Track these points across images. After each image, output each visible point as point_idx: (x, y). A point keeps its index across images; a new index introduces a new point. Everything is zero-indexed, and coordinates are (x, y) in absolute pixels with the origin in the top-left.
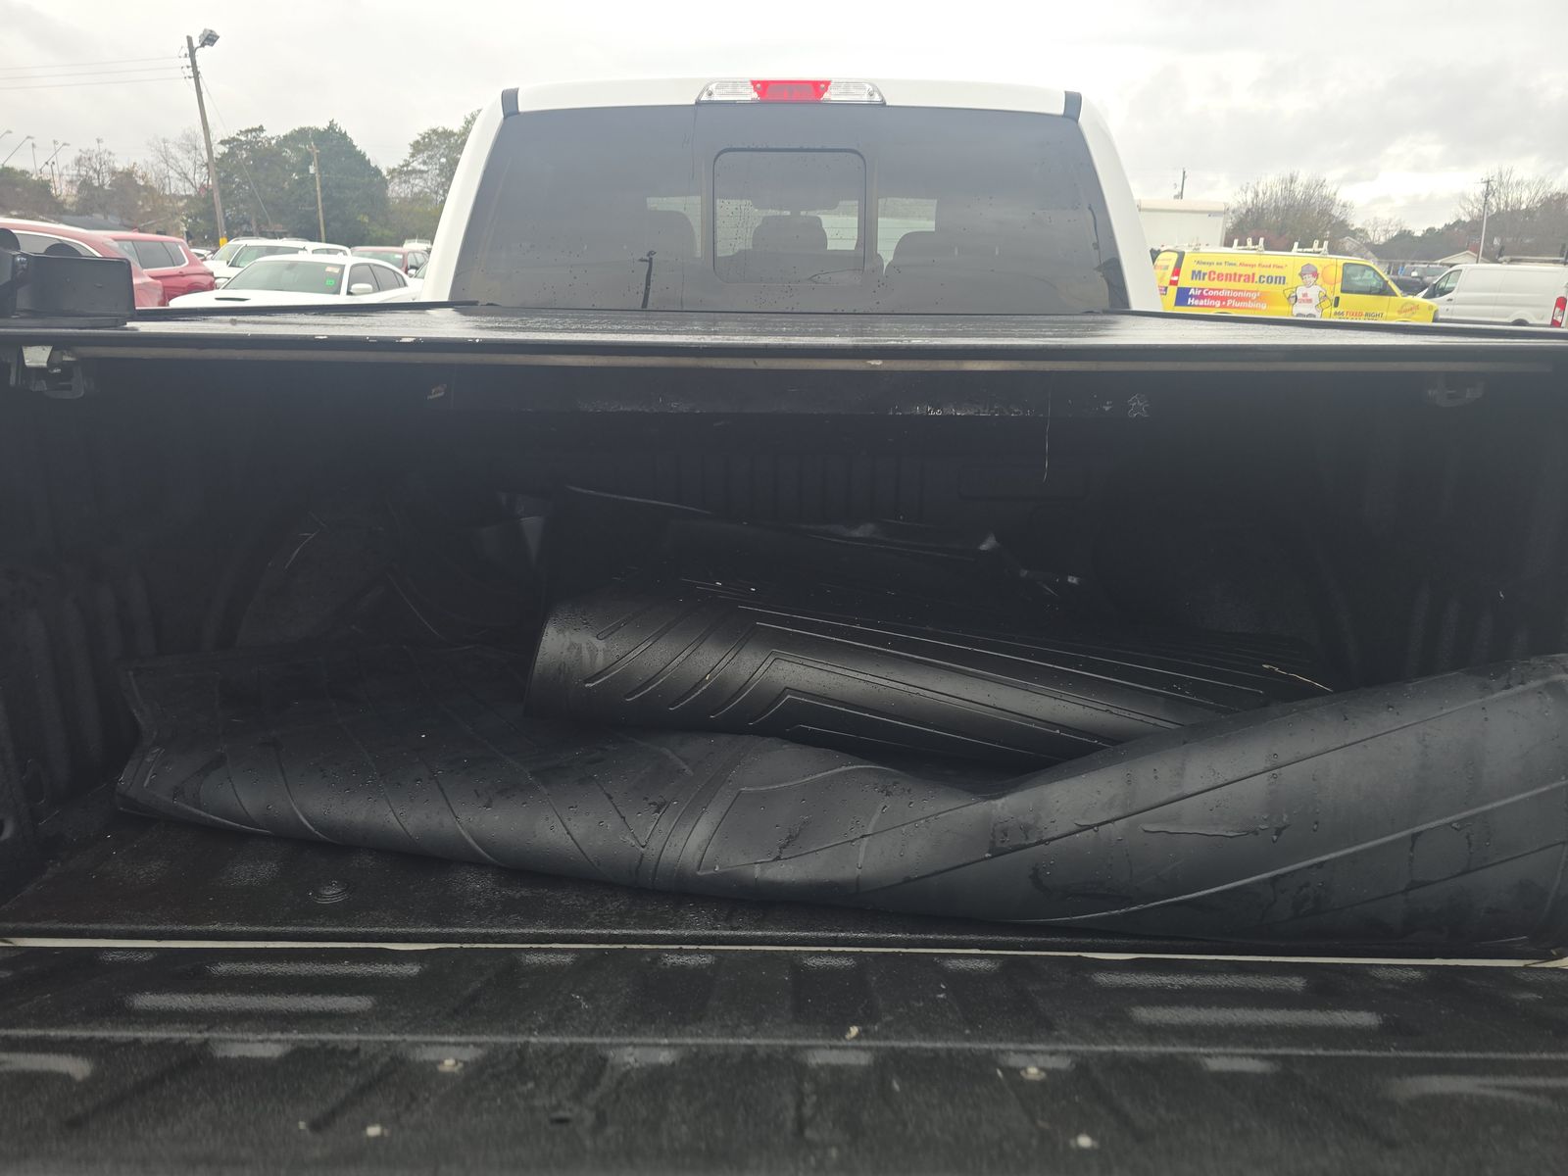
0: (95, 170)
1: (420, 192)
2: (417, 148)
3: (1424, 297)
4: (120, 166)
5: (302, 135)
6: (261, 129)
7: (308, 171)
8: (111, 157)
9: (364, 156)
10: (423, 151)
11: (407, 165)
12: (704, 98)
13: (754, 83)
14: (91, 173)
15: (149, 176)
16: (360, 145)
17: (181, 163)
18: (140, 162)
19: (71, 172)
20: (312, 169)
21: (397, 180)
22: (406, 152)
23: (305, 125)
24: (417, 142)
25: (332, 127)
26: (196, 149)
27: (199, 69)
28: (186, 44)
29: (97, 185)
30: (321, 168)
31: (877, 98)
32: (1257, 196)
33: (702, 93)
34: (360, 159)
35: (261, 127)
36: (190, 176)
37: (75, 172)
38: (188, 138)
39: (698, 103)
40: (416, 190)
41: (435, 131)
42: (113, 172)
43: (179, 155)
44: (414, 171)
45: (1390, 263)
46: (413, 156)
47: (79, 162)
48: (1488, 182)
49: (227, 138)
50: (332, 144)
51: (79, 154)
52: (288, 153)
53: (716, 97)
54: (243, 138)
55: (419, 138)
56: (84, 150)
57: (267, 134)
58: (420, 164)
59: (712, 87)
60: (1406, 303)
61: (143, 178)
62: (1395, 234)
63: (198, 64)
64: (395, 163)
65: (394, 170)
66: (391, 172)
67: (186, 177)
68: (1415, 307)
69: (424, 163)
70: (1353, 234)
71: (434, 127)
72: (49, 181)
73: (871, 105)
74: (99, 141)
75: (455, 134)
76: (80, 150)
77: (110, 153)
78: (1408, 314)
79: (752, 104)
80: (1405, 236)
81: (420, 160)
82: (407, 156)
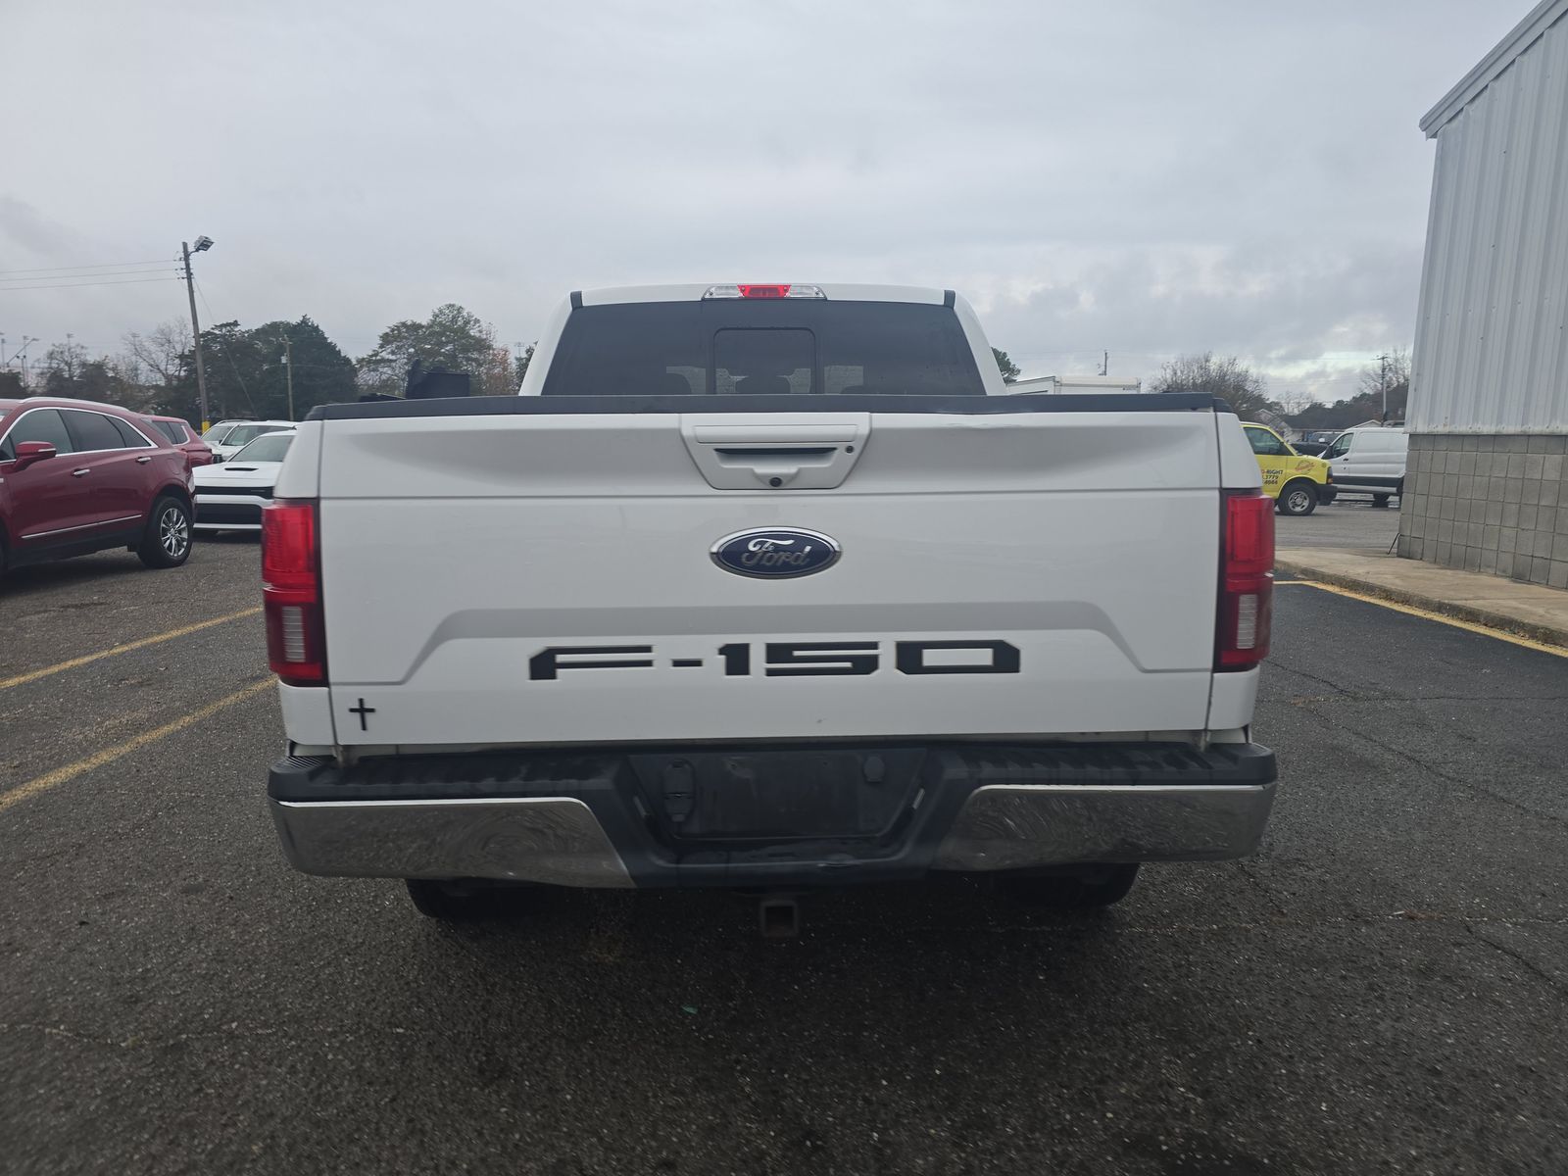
0: (66, 363)
1: (388, 379)
2: (386, 339)
3: (1323, 458)
4: (91, 359)
5: (274, 328)
6: (236, 324)
7: (280, 360)
8: (84, 351)
9: (335, 346)
10: (391, 342)
11: (376, 355)
12: (708, 296)
13: (740, 287)
14: (62, 365)
15: (119, 368)
16: (331, 337)
17: (153, 356)
18: (111, 354)
19: (42, 365)
20: (284, 360)
21: (365, 369)
22: (376, 343)
23: (277, 319)
24: (387, 334)
25: (305, 321)
26: (169, 342)
27: (192, 271)
28: (181, 249)
29: (67, 376)
30: (292, 359)
31: (821, 295)
32: (1175, 374)
33: (705, 294)
34: (332, 350)
35: (236, 321)
36: (162, 367)
37: (46, 365)
38: (162, 332)
39: (703, 300)
40: (384, 377)
41: (404, 324)
42: (84, 365)
43: (153, 348)
44: (383, 360)
45: (1304, 432)
46: (382, 346)
47: (51, 356)
48: (1383, 358)
50: (306, 338)
51: (51, 348)
52: (259, 345)
53: (715, 296)
54: (217, 332)
55: (388, 330)
56: (57, 345)
57: (243, 328)
58: (389, 353)
59: (713, 290)
60: (1302, 461)
61: (114, 369)
62: (1307, 406)
63: (191, 267)
64: (364, 353)
65: (363, 359)
66: (360, 361)
67: (156, 368)
68: (1311, 465)
69: (393, 353)
70: (1270, 407)
71: (404, 321)
72: (19, 373)
73: (817, 300)
74: (69, 336)
75: (423, 327)
76: (54, 345)
77: (82, 347)
78: (1305, 470)
79: (740, 299)
80: (1316, 408)
81: (389, 350)
82: (376, 347)
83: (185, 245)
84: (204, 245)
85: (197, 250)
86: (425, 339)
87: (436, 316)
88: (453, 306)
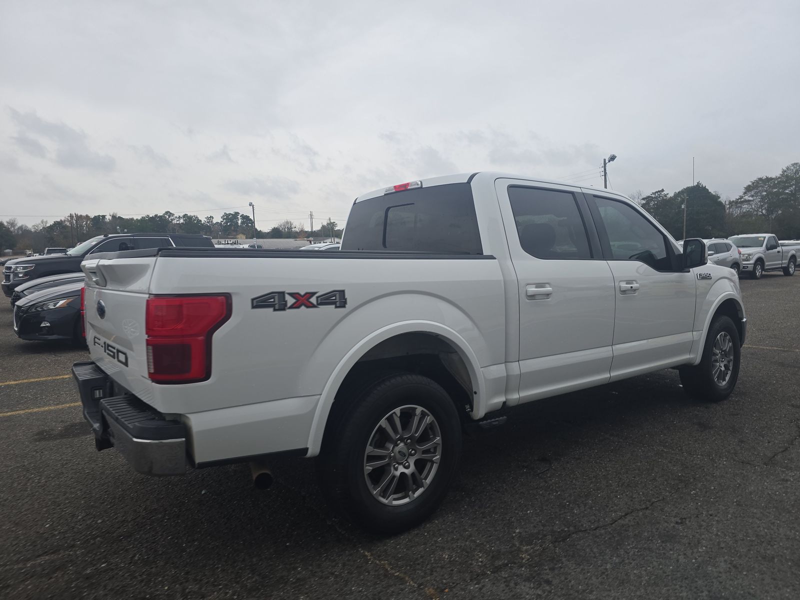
1: (747, 212)
2: (748, 189)
6: (663, 190)
7: (681, 207)
10: (751, 191)
11: (741, 198)
16: (712, 190)
20: (683, 207)
21: (733, 207)
22: (741, 192)
24: (749, 186)
25: (698, 185)
28: (603, 162)
30: (687, 207)
40: (744, 211)
41: (760, 179)
44: (745, 201)
46: (745, 193)
49: (645, 197)
50: (697, 193)
54: (653, 196)
55: (750, 184)
57: (666, 192)
58: (749, 197)
63: (606, 170)
64: (734, 198)
65: (733, 201)
66: (730, 203)
69: (752, 196)
71: (759, 177)
75: (774, 179)
81: (750, 195)
82: (741, 194)
83: (605, 160)
84: (613, 158)
85: (609, 161)
86: (775, 186)
87: (784, 171)
88: (797, 164)
